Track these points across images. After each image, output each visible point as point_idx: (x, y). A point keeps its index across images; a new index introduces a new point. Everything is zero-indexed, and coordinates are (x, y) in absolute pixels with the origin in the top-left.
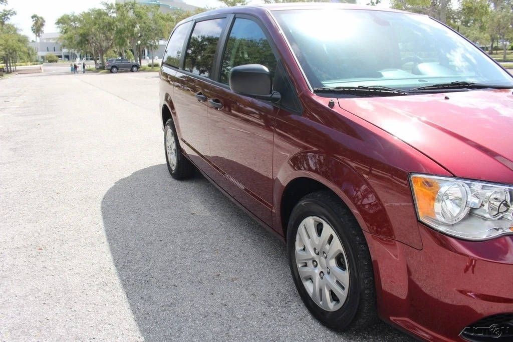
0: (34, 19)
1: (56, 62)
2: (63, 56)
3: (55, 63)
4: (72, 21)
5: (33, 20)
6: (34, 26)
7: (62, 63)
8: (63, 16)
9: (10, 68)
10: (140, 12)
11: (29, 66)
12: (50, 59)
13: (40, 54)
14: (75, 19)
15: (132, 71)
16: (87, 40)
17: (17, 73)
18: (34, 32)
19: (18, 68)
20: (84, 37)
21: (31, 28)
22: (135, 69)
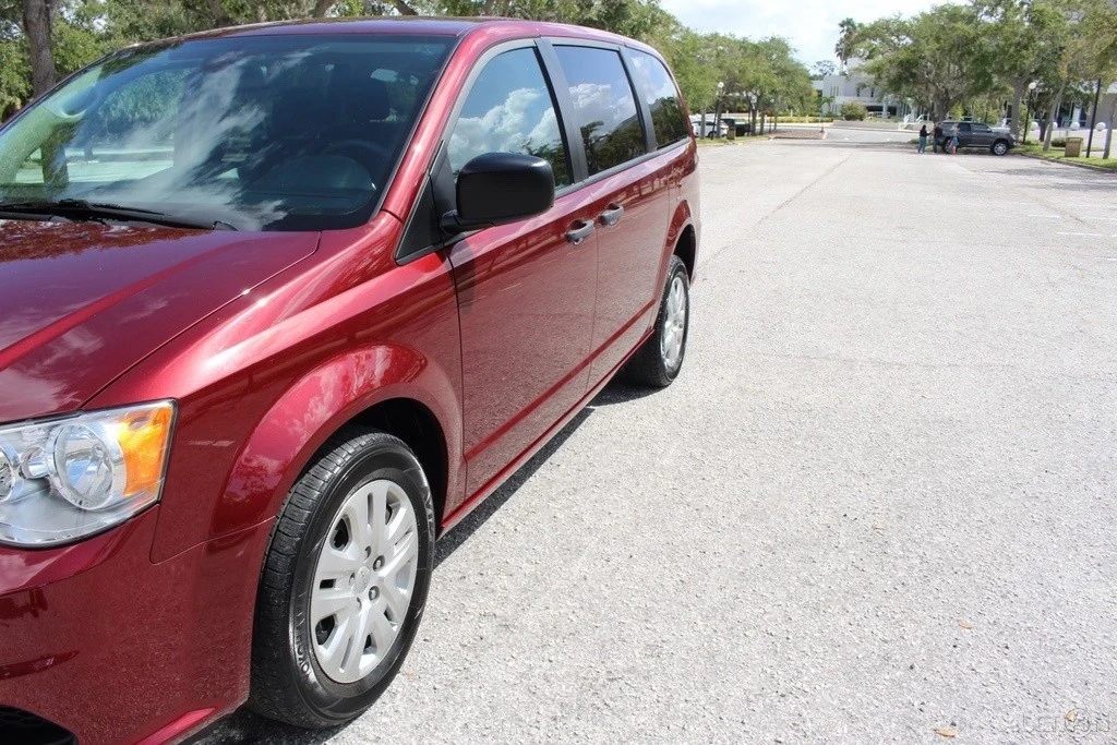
0: (846, 28)
1: (861, 120)
2: (885, 109)
3: (858, 122)
4: (893, 35)
5: (841, 29)
6: (842, 41)
7: (872, 123)
8: (876, 23)
9: (762, 126)
10: (1041, 12)
11: (807, 124)
12: (849, 113)
13: (840, 100)
14: (902, 29)
15: (993, 153)
16: (913, 75)
17: (773, 136)
18: (840, 54)
19: (780, 126)
20: (907, 69)
21: (834, 47)
22: (1001, 148)
